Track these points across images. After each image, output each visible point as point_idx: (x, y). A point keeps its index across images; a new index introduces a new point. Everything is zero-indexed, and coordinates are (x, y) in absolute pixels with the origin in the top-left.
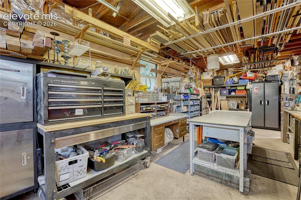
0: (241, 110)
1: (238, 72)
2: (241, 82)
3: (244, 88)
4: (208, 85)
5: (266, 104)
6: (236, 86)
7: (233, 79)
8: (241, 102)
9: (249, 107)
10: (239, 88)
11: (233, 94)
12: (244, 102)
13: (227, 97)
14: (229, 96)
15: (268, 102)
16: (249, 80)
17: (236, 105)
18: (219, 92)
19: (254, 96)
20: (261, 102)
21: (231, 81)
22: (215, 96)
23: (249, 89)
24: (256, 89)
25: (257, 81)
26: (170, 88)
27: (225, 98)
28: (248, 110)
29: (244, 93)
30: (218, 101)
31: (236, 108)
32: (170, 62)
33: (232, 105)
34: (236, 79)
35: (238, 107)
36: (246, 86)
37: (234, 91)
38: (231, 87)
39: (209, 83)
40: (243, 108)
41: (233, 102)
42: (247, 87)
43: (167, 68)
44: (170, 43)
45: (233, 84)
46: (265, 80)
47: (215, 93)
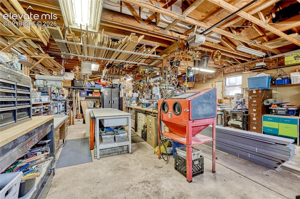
0: (97, 108)
1: (94, 78)
2: (97, 86)
3: (99, 91)
4: (68, 86)
5: (112, 103)
6: (93, 89)
7: (90, 83)
8: (97, 102)
9: (102, 106)
10: (95, 91)
11: (90, 95)
12: (99, 102)
13: (86, 98)
14: (88, 97)
15: (113, 101)
16: (103, 85)
17: (93, 105)
18: (79, 93)
19: (105, 98)
20: (109, 101)
21: (89, 84)
22: (75, 96)
23: (102, 92)
24: (107, 92)
25: (107, 86)
26: (48, 87)
27: (84, 99)
28: (102, 107)
29: (98, 95)
30: (78, 101)
31: (92, 107)
32: (45, 57)
33: (89, 105)
34: (93, 83)
35: (94, 106)
36: (100, 89)
37: (91, 93)
38: (89, 89)
39: (68, 84)
40: (98, 106)
41: (91, 102)
42: (101, 91)
43: (38, 64)
44: (63, 41)
45: (91, 87)
46: (112, 87)
47: (75, 94)
